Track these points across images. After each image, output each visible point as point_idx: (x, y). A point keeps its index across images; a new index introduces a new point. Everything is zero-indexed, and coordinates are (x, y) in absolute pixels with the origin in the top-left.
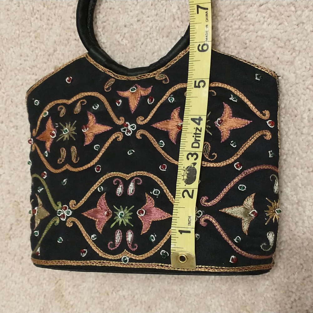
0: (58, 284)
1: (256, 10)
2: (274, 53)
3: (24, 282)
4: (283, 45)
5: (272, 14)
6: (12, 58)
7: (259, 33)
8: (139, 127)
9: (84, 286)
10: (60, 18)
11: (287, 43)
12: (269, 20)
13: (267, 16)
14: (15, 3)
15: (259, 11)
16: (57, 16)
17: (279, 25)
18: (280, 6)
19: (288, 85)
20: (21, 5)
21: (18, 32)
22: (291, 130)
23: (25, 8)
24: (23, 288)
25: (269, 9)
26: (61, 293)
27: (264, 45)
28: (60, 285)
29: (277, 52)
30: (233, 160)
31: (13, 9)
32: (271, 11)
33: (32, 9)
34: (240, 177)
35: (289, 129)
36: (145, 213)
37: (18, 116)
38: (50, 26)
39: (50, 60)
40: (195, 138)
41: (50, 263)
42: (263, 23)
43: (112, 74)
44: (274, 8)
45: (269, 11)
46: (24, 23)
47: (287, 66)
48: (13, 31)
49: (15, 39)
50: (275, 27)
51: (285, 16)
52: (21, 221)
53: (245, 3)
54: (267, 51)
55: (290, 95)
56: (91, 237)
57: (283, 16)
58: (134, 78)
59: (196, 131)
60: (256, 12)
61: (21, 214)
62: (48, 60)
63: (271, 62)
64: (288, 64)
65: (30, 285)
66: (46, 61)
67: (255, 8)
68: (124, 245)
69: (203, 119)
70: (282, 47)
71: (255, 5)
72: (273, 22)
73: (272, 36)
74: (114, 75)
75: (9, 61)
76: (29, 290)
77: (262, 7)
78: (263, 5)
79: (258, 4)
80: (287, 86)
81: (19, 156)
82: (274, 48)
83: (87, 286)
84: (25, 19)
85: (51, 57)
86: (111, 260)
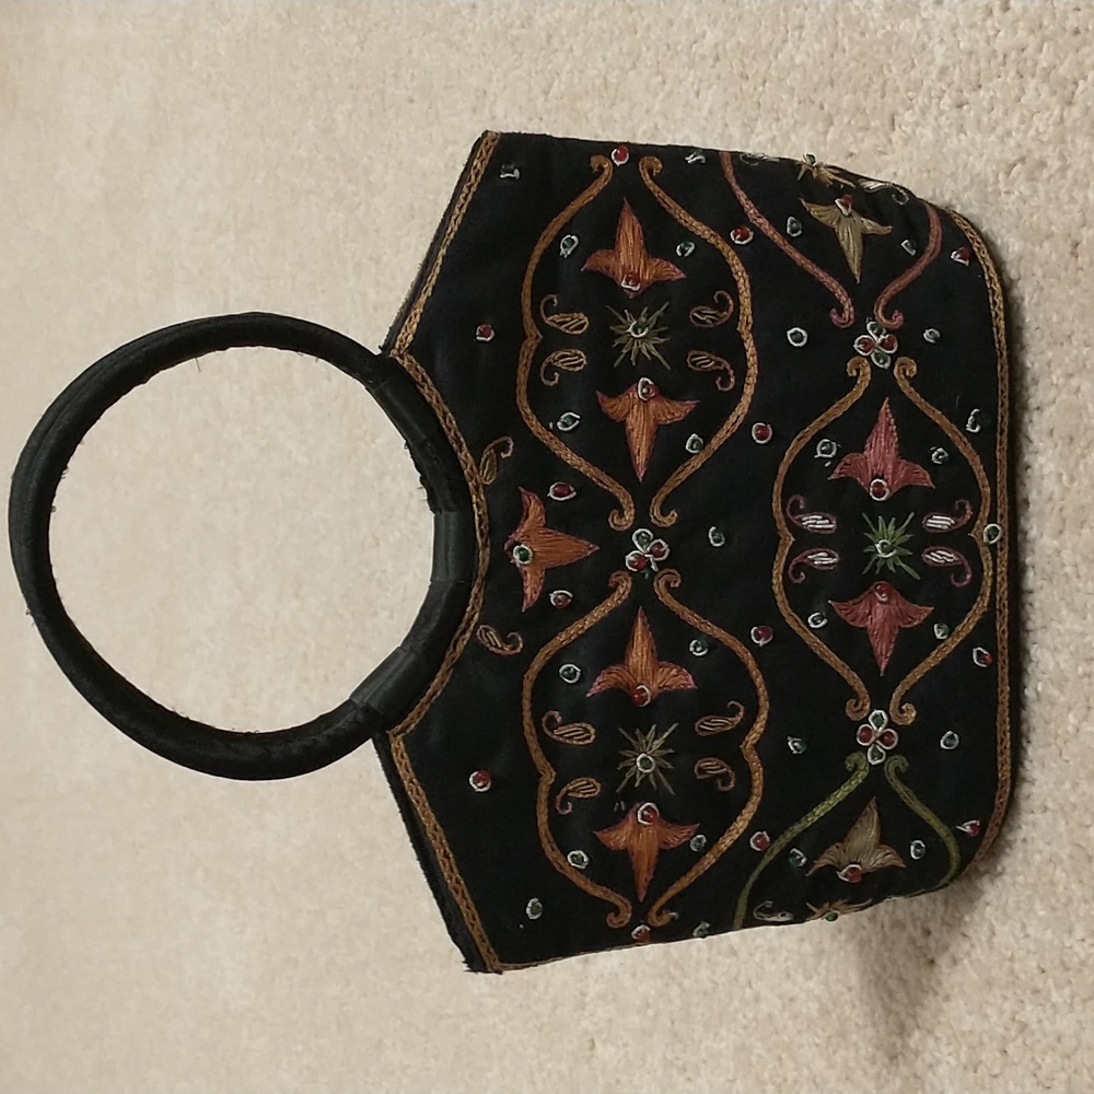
8: (642, 519)
30: (727, 248)
34: (770, 232)
36: (880, 478)
41: (1004, 773)
43: (463, 637)
56: (942, 641)
58: (484, 556)
68: (957, 539)
74: (464, 632)
86: (994, 577)
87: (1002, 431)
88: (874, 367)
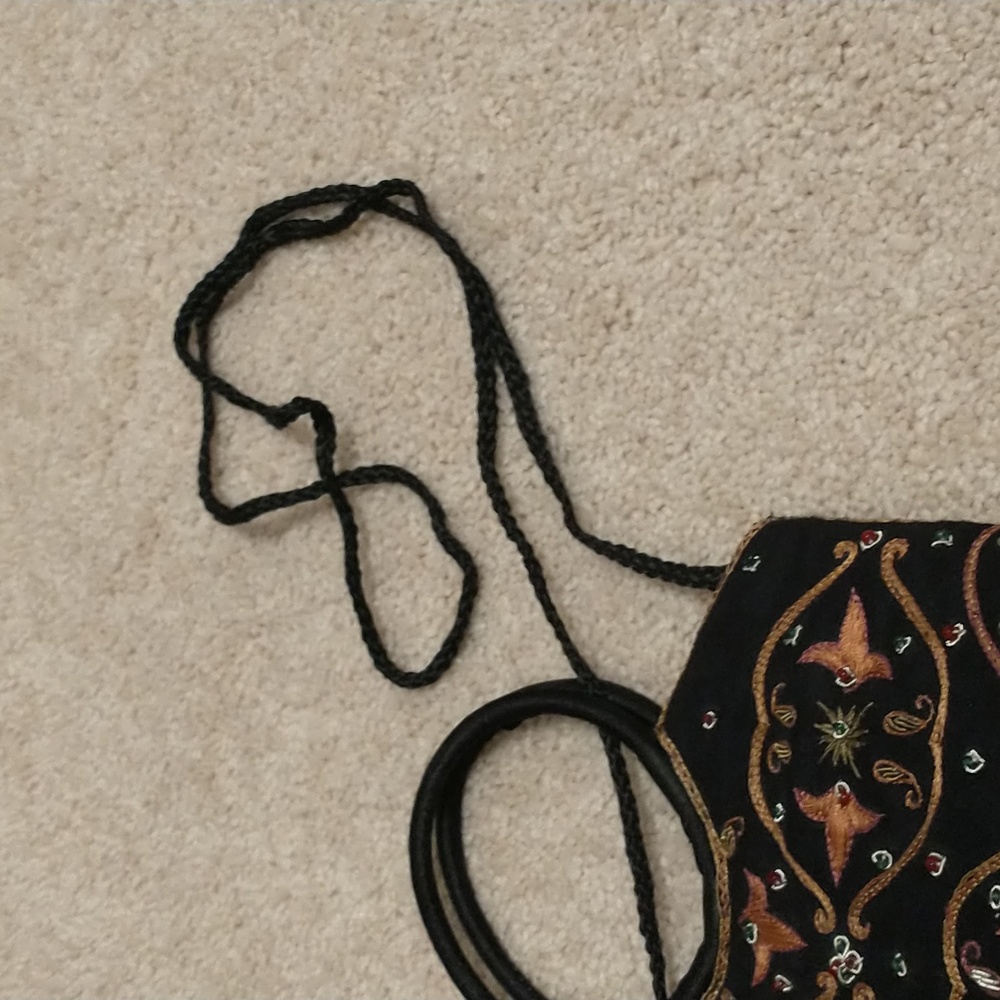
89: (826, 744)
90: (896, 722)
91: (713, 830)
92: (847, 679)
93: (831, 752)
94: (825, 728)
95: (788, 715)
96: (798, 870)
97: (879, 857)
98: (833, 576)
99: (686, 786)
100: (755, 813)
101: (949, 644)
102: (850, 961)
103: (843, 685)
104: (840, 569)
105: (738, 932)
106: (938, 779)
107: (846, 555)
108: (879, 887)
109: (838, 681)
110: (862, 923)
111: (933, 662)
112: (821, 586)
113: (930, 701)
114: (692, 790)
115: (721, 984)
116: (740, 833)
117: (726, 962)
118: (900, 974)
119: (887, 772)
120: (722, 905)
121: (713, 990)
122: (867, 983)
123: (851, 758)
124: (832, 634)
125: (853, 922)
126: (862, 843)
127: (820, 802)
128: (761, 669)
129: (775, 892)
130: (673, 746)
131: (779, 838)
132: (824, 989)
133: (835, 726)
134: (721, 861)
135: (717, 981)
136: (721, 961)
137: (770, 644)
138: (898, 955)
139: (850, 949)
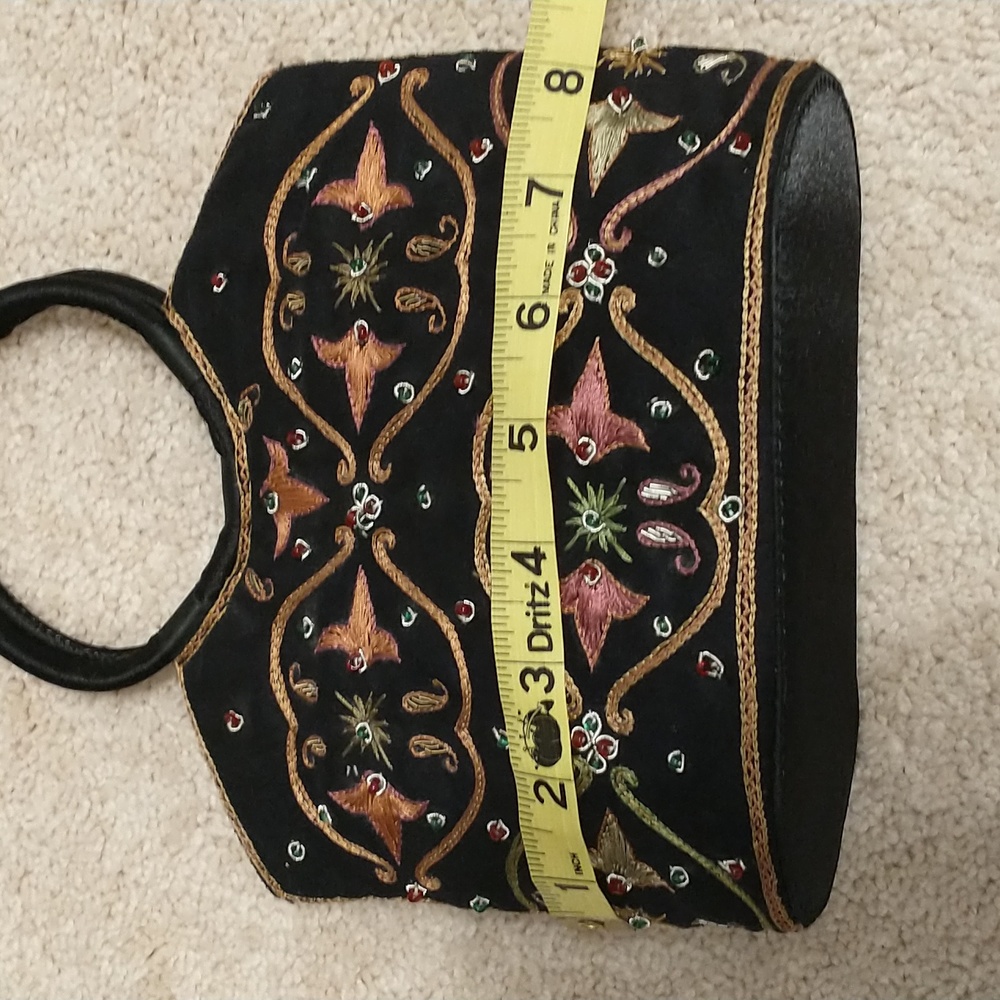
0: (157, 958)
1: (890, 101)
2: (941, 233)
3: (29, 954)
4: (971, 212)
5: (941, 118)
6: (33, 196)
7: (897, 173)
9: (256, 963)
10: (219, 76)
11: (985, 208)
12: (929, 136)
13: (925, 122)
14: (57, 12)
15: (897, 106)
16: (208, 69)
17: (960, 151)
18: (968, 95)
19: (981, 334)
20: (81, 23)
21: (61, 110)
22: (982, 469)
23: (95, 31)
24: (22, 977)
25: (932, 102)
26: (168, 989)
27: (911, 210)
28: (164, 963)
29: (950, 234)
31: (48, 35)
32: (938, 107)
33: (119, 37)
35: (973, 470)
37: (40, 395)
38: (185, 101)
39: (175, 211)
40: (534, 620)
42: (910, 145)
44: (947, 100)
45: (929, 109)
46: (87, 82)
47: (978, 278)
48: (44, 106)
49: (48, 132)
50: (946, 156)
51: (979, 127)
52: (29, 747)
53: (855, 77)
54: (920, 227)
55: (985, 364)
56: (664, 638)
57: (972, 127)
59: (533, 594)
60: (888, 108)
61: (30, 724)
62: (169, 210)
63: (930, 263)
64: (982, 271)
65: (50, 964)
66: (162, 212)
67: (887, 95)
68: (682, 513)
69: (547, 556)
70: (965, 221)
71: (888, 88)
72: (940, 142)
73: (938, 183)
75: (18, 206)
76: (45, 981)
77: (910, 94)
78: (912, 87)
79: (898, 84)
80: (976, 338)
81: (36, 527)
82: (943, 220)
83: (265, 963)
84: (92, 71)
85: (179, 200)
86: (734, 562)
87: (747, 376)
88: (586, 300)
89: (342, 286)
90: (418, 247)
91: (229, 406)
92: (363, 213)
93: (349, 294)
94: (343, 268)
95: (301, 263)
96: (321, 423)
97: (401, 389)
98: (349, 114)
99: (199, 363)
100: (271, 377)
101: (476, 160)
102: (369, 508)
103: (359, 220)
104: (356, 106)
105: (259, 505)
106: (465, 298)
107: (362, 92)
108: (400, 424)
109: (354, 217)
110: (383, 467)
111: (458, 183)
112: (335, 126)
113: (454, 222)
114: (205, 367)
115: (244, 565)
116: (256, 402)
117: (248, 540)
118: (424, 506)
119: (410, 299)
120: (242, 482)
121: (237, 573)
122: (387, 527)
123: (370, 292)
124: (348, 171)
125: (374, 465)
126: (384, 380)
127: (339, 347)
128: (272, 222)
129: (296, 451)
130: (182, 321)
131: (296, 397)
132: (343, 544)
133: (353, 264)
134: (239, 436)
135: (240, 564)
136: (244, 540)
137: (281, 195)
138: (423, 488)
139: (369, 494)
